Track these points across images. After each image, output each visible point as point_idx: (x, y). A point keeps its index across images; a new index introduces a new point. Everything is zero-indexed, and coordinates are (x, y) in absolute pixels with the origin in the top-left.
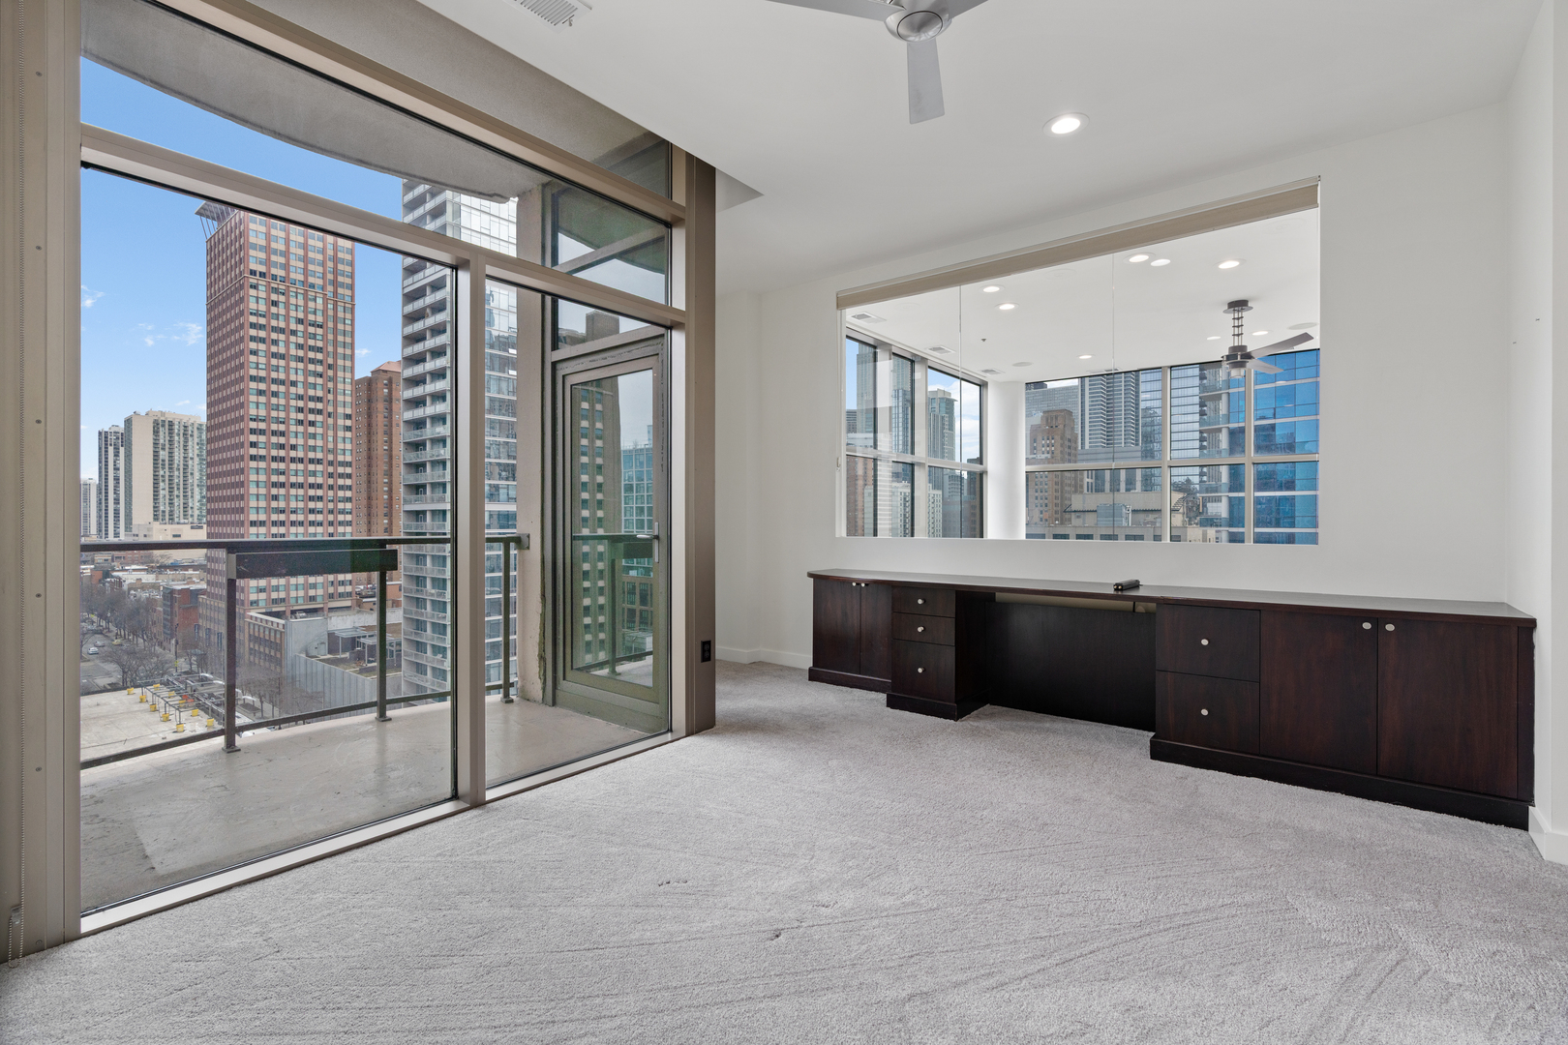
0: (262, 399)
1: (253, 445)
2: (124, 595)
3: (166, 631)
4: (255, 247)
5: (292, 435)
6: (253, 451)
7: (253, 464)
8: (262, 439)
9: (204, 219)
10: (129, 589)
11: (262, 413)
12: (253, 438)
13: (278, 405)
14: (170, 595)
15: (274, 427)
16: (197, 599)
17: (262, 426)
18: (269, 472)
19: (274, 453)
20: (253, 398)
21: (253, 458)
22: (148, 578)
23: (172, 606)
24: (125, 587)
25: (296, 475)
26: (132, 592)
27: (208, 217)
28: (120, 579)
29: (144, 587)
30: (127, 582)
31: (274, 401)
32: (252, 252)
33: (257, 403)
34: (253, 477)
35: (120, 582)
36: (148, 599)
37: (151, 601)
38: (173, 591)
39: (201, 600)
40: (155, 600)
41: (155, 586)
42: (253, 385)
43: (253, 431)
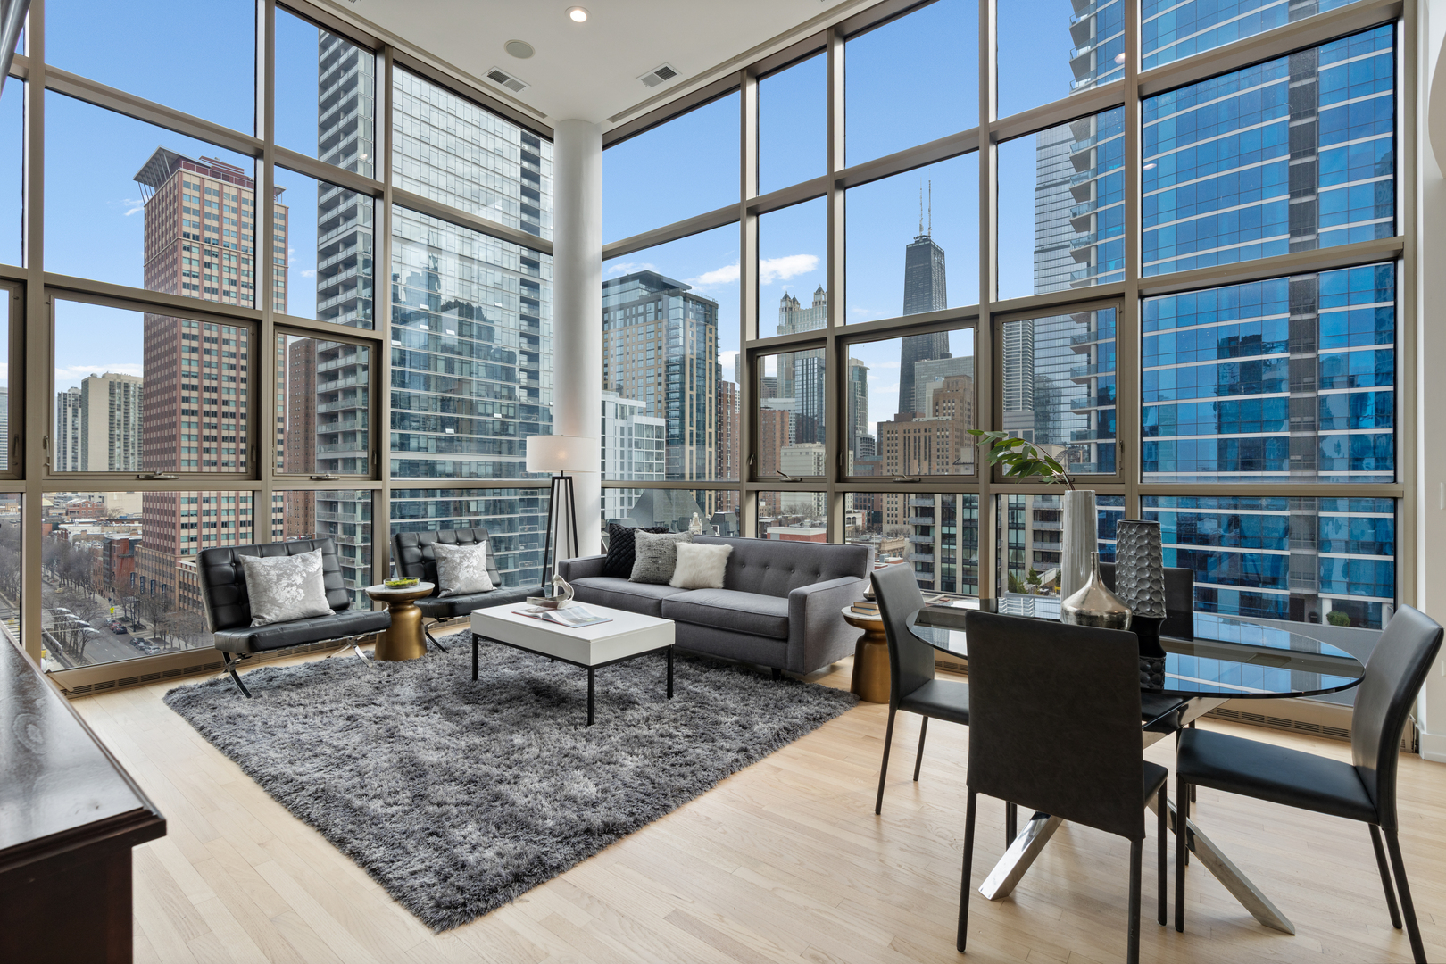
0: (195, 356)
1: (186, 400)
2: (70, 545)
3: (106, 579)
4: (188, 210)
5: (225, 391)
6: (185, 406)
7: (185, 418)
8: (194, 394)
9: (142, 184)
10: (74, 541)
11: (195, 369)
12: (185, 393)
13: (210, 362)
14: (109, 544)
15: (206, 383)
16: (133, 548)
17: (195, 382)
18: (200, 425)
19: (206, 408)
20: (185, 355)
21: (185, 412)
22: (94, 530)
23: (111, 556)
24: (70, 538)
25: (228, 429)
26: (77, 543)
27: (145, 183)
28: (66, 530)
29: (89, 538)
30: (72, 534)
31: (206, 358)
32: (185, 216)
33: (190, 360)
34: (185, 431)
35: (66, 534)
36: (90, 549)
37: (92, 552)
38: (112, 542)
39: (137, 549)
40: (96, 550)
41: (98, 537)
42: (185, 342)
43: (185, 387)
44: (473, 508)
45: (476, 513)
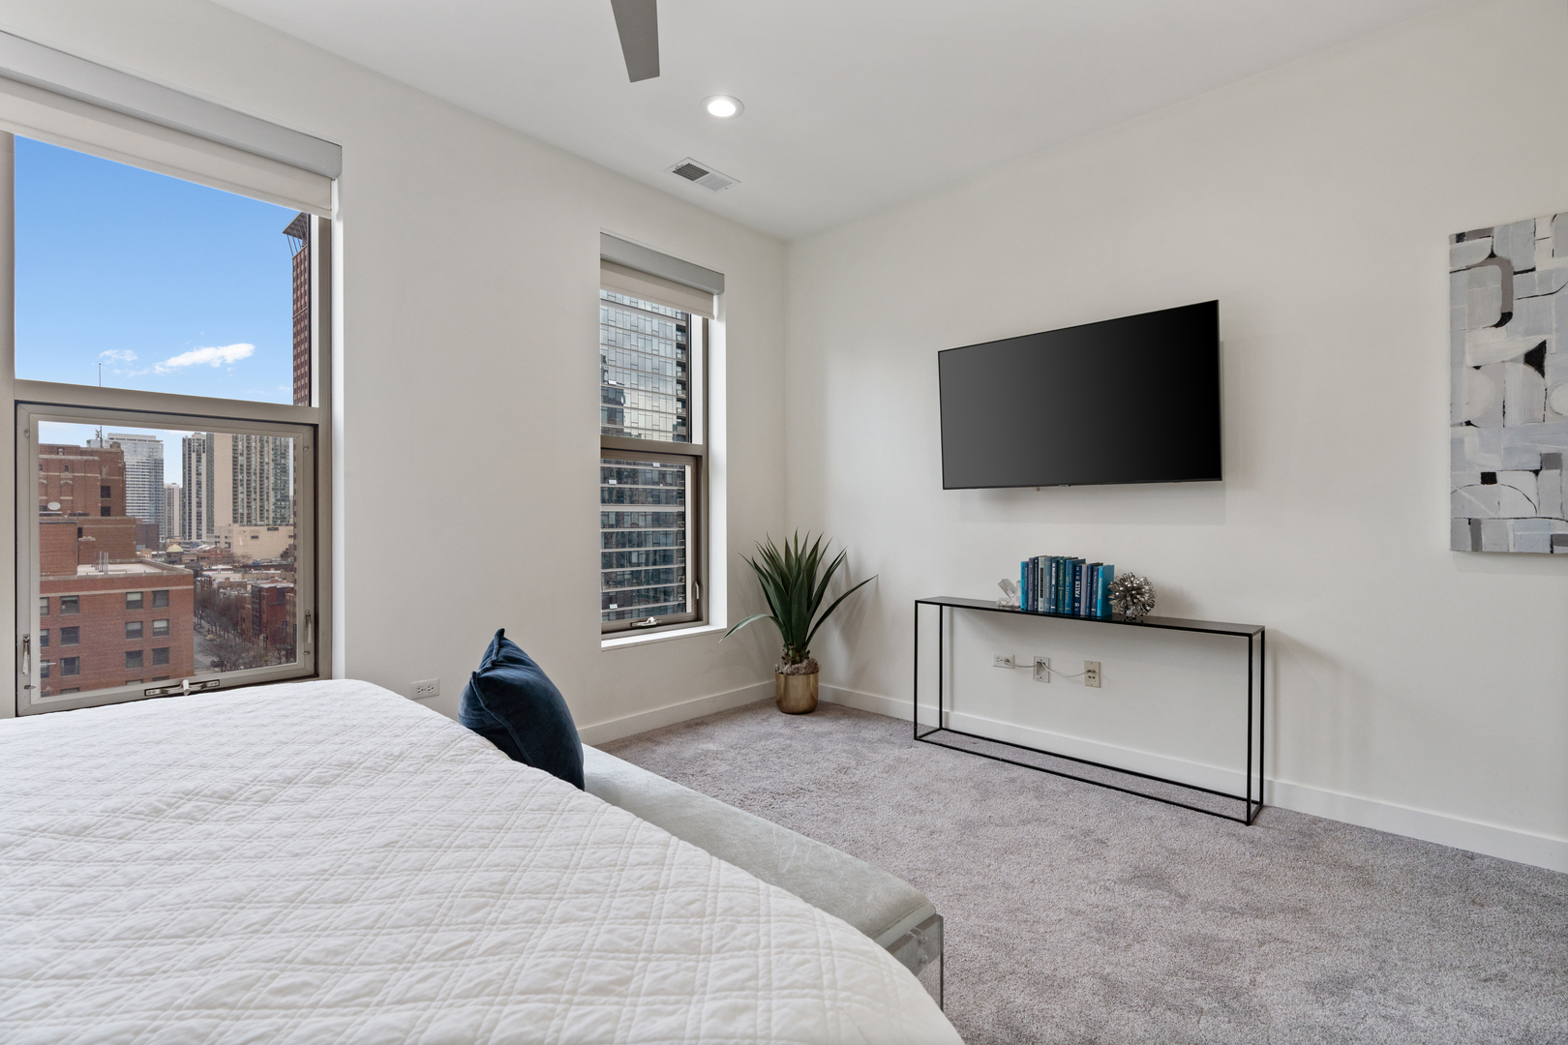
2: (215, 593)
3: (255, 627)
9: (291, 237)
10: (219, 588)
14: (258, 593)
16: (284, 596)
22: (236, 577)
23: (260, 604)
24: (215, 586)
26: (222, 590)
27: (294, 236)
28: (210, 578)
29: (232, 585)
30: (217, 581)
35: (210, 581)
36: (236, 597)
37: (240, 600)
38: (261, 590)
39: (288, 598)
40: (245, 598)
41: (243, 585)
44: (634, 559)
45: (639, 565)
